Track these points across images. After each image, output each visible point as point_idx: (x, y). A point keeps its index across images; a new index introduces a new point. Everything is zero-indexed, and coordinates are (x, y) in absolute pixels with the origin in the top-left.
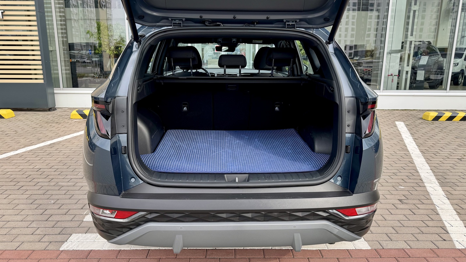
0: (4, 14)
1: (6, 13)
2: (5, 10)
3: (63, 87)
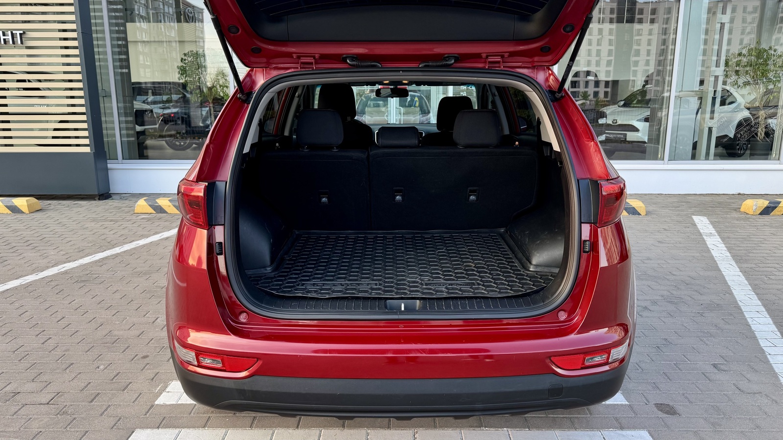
0: (24, 37)
1: (28, 35)
2: (25, 31)
3: (123, 159)
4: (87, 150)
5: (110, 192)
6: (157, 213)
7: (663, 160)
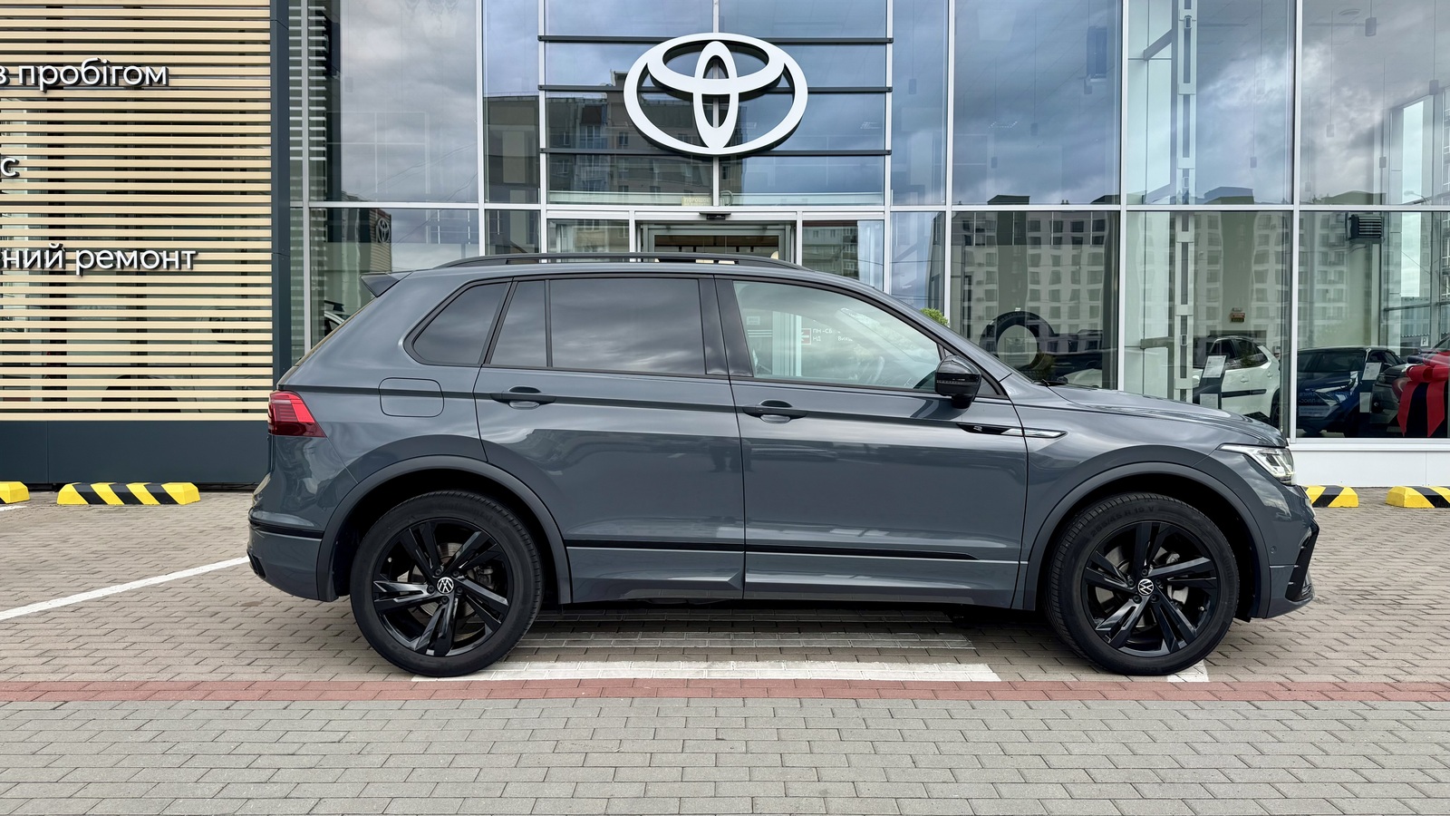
0: (195, 259)
1: (202, 256)
2: (198, 251)
4: (265, 417)
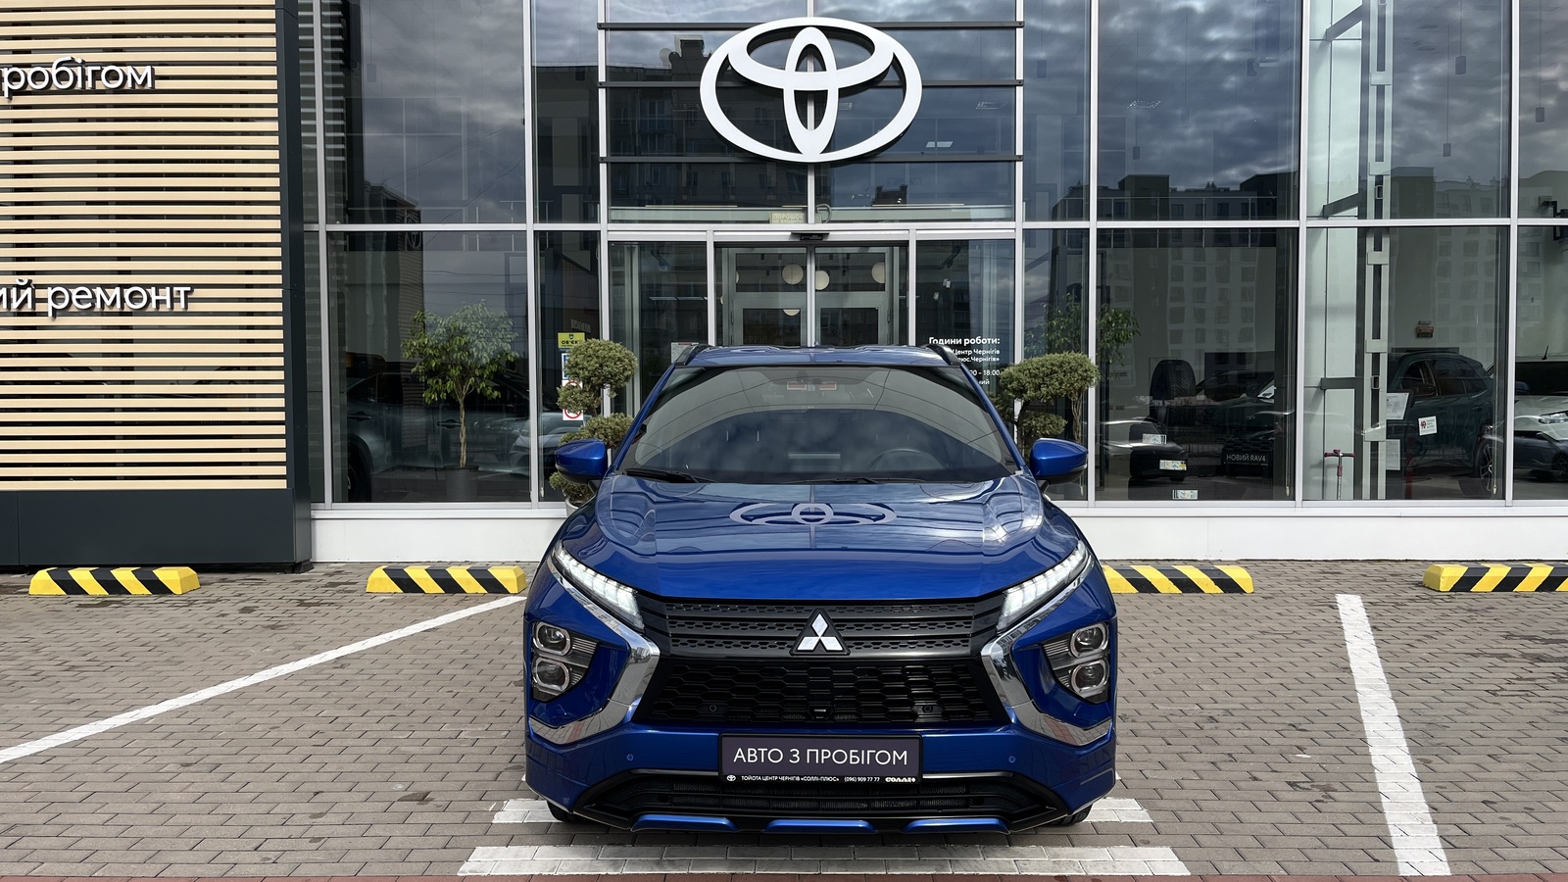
0: (190, 296)
1: (198, 293)
2: (194, 286)
3: (333, 502)
4: (282, 484)
5: (311, 561)
6: (405, 592)
7: (1294, 499)
